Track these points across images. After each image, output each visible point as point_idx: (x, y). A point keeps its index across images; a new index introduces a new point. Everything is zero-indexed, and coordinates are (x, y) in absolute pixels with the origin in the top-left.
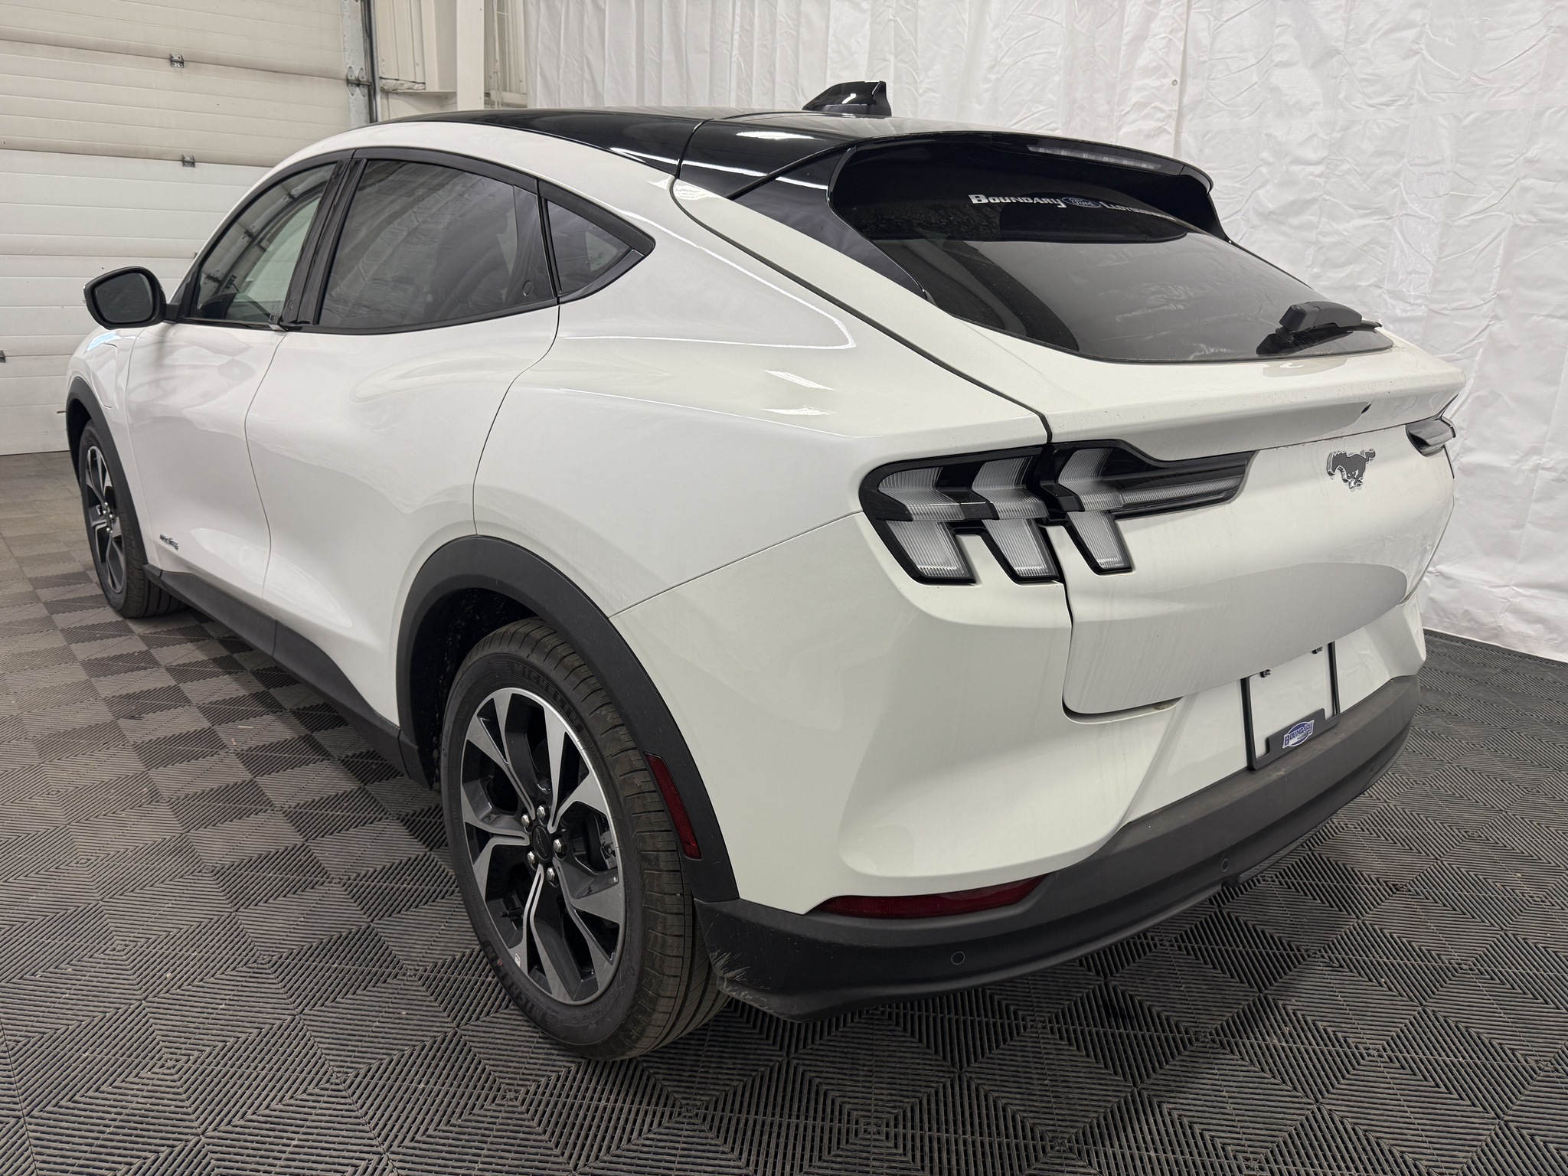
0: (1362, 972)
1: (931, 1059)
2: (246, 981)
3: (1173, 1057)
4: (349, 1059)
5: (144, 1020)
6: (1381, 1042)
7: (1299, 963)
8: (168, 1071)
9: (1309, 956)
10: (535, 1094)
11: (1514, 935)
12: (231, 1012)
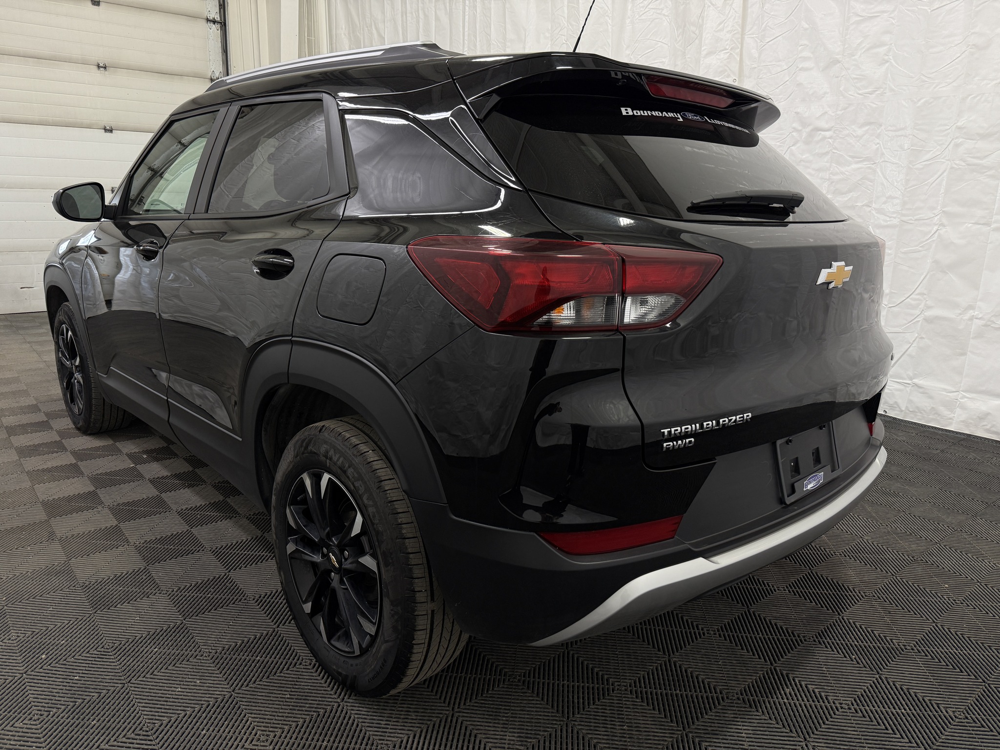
0: (840, 652)
1: (549, 712)
2: (95, 661)
3: (711, 709)
4: (157, 714)
5: (23, 687)
6: (850, 699)
7: (799, 645)
8: (34, 723)
9: (805, 640)
10: (280, 738)
11: (942, 626)
12: (82, 682)
